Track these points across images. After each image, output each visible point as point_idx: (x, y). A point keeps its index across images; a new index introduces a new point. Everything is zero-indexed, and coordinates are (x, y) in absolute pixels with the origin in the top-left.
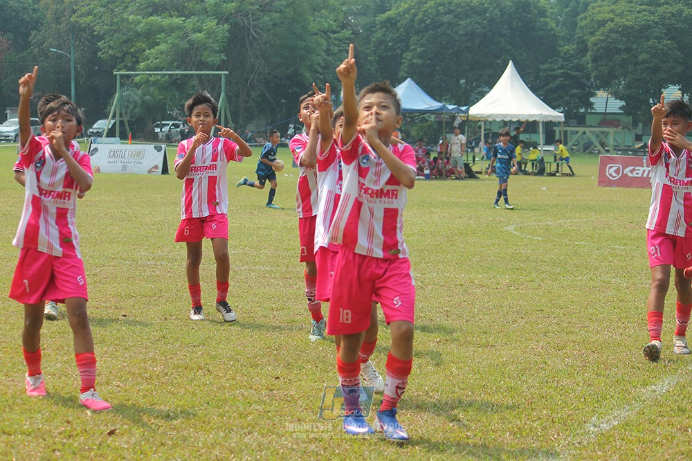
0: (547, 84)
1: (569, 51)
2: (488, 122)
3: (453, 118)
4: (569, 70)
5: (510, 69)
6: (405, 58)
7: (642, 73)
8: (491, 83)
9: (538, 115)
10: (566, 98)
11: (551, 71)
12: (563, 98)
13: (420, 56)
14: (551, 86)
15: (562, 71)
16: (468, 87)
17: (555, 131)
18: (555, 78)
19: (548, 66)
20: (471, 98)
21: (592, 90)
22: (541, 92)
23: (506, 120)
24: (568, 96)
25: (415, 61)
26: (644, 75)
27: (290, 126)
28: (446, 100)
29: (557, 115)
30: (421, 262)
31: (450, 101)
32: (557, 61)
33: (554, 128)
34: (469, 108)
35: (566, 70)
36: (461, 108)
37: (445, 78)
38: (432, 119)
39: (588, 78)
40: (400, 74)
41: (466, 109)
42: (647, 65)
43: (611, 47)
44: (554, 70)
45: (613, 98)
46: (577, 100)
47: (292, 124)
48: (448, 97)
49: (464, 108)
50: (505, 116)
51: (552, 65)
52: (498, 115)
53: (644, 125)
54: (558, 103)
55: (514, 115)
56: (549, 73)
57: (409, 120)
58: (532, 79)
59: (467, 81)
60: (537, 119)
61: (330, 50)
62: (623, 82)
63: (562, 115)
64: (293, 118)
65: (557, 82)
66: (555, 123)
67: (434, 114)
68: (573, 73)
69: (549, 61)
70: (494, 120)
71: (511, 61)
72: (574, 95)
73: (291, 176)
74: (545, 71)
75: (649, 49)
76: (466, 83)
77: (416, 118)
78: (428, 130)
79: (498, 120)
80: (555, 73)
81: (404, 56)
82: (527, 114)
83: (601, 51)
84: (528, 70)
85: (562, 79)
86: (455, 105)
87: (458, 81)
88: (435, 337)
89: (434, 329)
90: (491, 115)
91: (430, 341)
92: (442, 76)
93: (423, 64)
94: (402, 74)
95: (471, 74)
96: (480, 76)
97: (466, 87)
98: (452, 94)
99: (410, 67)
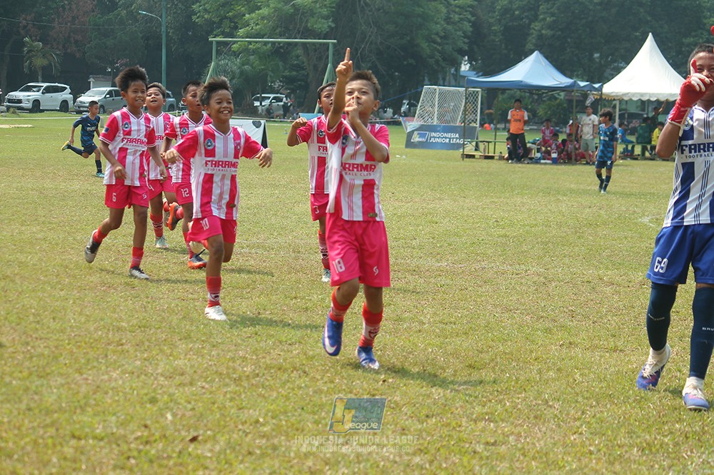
2: (623, 101)
3: (585, 96)
5: (650, 42)
6: (534, 29)
8: (628, 58)
13: (550, 27)
16: (603, 62)
20: (606, 75)
22: (683, 69)
23: (644, 99)
25: (544, 32)
27: (404, 101)
28: (577, 76)
30: (545, 256)
31: (582, 77)
34: (602, 85)
36: (594, 85)
37: (577, 52)
38: (562, 97)
40: (527, 47)
41: (599, 87)
47: (406, 99)
48: (579, 73)
49: (597, 86)
50: (642, 95)
52: (634, 94)
55: (653, 94)
57: (536, 97)
58: (674, 54)
59: (601, 55)
61: (450, 18)
64: (408, 93)
67: (564, 91)
69: (693, 34)
70: (631, 99)
71: (650, 34)
73: (404, 157)
76: (601, 57)
77: (544, 95)
78: (557, 109)
79: (635, 99)
81: (532, 26)
82: (668, 92)
84: (670, 45)
86: (587, 81)
87: (591, 55)
88: (558, 339)
89: (557, 330)
90: (628, 94)
91: (552, 344)
92: (574, 50)
93: (553, 36)
94: (529, 45)
95: (606, 47)
96: (616, 49)
97: (600, 62)
98: (585, 69)
99: (538, 39)
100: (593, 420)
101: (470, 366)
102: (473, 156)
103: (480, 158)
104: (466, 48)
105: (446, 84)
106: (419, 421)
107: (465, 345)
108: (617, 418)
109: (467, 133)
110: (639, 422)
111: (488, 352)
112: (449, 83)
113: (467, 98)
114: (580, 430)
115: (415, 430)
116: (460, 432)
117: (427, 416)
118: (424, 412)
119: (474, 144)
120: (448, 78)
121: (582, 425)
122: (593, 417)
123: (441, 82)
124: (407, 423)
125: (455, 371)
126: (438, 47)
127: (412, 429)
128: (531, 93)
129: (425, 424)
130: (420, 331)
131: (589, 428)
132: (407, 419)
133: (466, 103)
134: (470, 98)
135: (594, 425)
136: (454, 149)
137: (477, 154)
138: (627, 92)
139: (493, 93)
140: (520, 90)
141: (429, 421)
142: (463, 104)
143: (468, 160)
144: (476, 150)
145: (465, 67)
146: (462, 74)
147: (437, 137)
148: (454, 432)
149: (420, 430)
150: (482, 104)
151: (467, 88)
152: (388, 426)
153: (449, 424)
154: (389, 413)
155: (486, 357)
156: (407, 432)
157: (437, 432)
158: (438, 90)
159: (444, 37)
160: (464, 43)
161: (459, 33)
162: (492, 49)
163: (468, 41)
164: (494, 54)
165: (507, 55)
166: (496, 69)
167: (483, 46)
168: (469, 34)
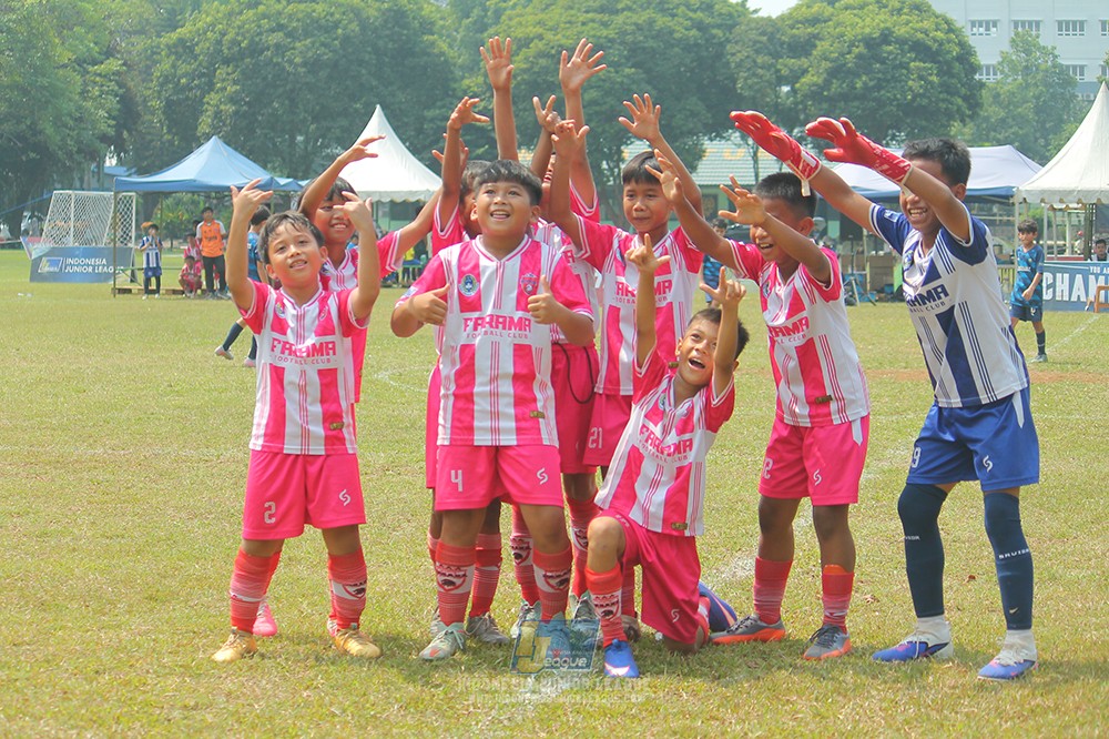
1: (470, 87)
3: (287, 199)
5: (378, 119)
6: (208, 103)
9: (422, 192)
13: (232, 100)
16: (309, 148)
19: (438, 112)
20: (314, 166)
22: (427, 154)
25: (222, 107)
27: (25, 214)
28: (274, 169)
31: (281, 171)
32: (451, 104)
36: (300, 183)
37: (272, 134)
40: (199, 128)
42: (597, 108)
43: (539, 80)
47: (28, 211)
48: (276, 165)
51: (444, 110)
55: (385, 192)
56: (439, 123)
58: (412, 133)
59: (306, 138)
60: (422, 198)
61: (88, 91)
64: (30, 201)
69: (439, 104)
71: (378, 106)
73: (29, 295)
74: (432, 120)
75: (601, 83)
76: (306, 141)
81: (205, 100)
82: (405, 189)
83: (523, 87)
84: (406, 120)
86: (288, 177)
87: (293, 138)
92: (267, 131)
93: (236, 113)
94: (203, 128)
95: (313, 127)
96: (329, 129)
97: (306, 148)
98: (284, 159)
99: (215, 117)
101: (151, 598)
102: (129, 291)
103: (139, 293)
104: (111, 132)
105: (85, 186)
106: (86, 679)
107: (140, 567)
109: (119, 256)
111: (173, 576)
112: (89, 184)
113: (116, 207)
114: (315, 683)
115: (83, 692)
116: (144, 692)
117: (97, 672)
118: (93, 666)
119: (129, 272)
120: (86, 178)
121: (315, 676)
122: (332, 663)
123: (78, 184)
124: (69, 682)
125: (131, 606)
126: (71, 133)
127: (77, 692)
128: (208, 197)
129: (94, 683)
130: (74, 550)
131: (327, 679)
132: (69, 678)
133: (115, 214)
134: (121, 207)
135: (334, 675)
136: (100, 281)
137: (133, 287)
139: (152, 198)
140: (193, 193)
141: (100, 679)
142: (111, 215)
143: (121, 296)
144: (132, 281)
145: (111, 162)
146: (106, 171)
147: (76, 265)
148: (137, 693)
149: (88, 692)
150: (137, 214)
151: (116, 193)
154: (42, 670)
156: (70, 696)
157: (112, 693)
158: (73, 197)
159: (80, 120)
160: (109, 126)
161: (102, 113)
162: (149, 134)
163: (114, 122)
164: (152, 141)
165: (171, 143)
166: (157, 163)
167: (136, 130)
168: (115, 113)
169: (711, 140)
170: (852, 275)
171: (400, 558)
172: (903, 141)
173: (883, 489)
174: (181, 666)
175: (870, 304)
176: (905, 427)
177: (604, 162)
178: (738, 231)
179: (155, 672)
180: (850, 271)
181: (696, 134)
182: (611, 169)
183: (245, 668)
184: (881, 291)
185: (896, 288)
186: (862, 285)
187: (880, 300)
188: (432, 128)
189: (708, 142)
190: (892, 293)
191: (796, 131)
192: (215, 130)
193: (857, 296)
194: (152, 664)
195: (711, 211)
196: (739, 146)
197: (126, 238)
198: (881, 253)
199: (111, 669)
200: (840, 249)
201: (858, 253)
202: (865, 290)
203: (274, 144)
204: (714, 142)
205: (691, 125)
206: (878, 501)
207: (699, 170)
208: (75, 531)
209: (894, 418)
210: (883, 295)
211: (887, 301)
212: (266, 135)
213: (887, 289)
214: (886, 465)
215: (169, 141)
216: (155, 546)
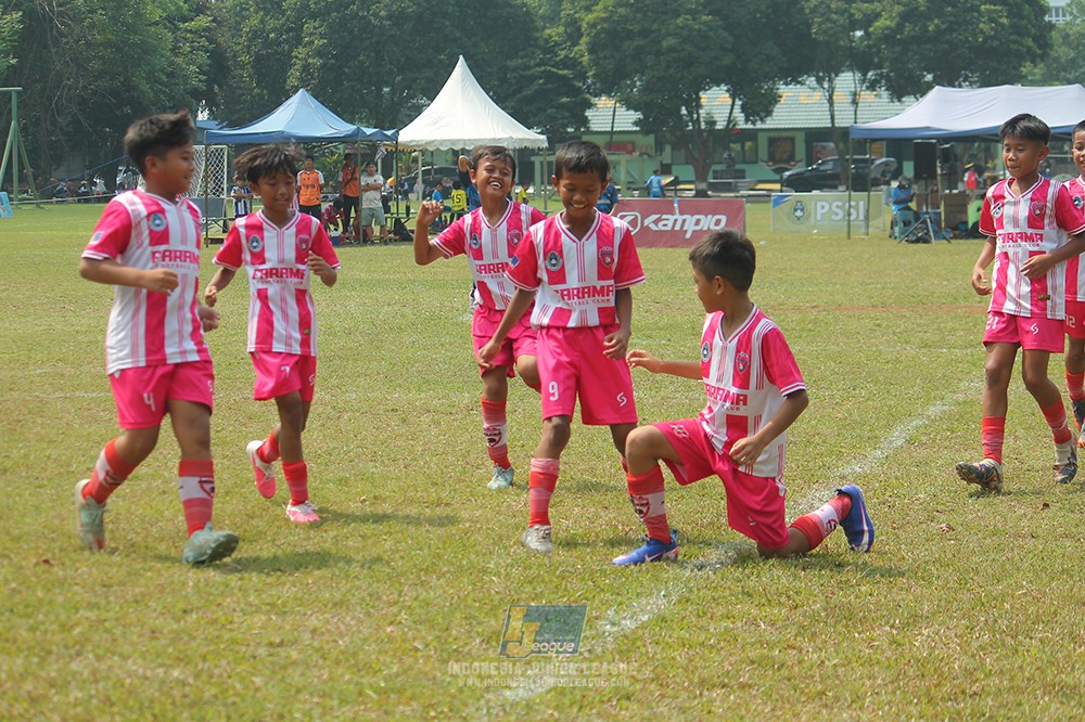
0: (520, 90)
1: (551, 36)
2: (427, 153)
3: (374, 148)
4: (553, 66)
5: (461, 69)
6: (296, 57)
7: (668, 67)
8: (432, 92)
9: (506, 139)
10: (549, 111)
11: (524, 70)
12: (545, 111)
13: (320, 53)
14: (527, 92)
15: (543, 68)
16: (396, 99)
17: (533, 163)
18: (531, 79)
19: (520, 61)
20: (401, 116)
21: (588, 96)
22: (511, 103)
23: (456, 148)
24: (552, 107)
25: (310, 61)
26: (671, 71)
27: (120, 168)
28: (361, 120)
29: (534, 137)
31: (368, 122)
32: (534, 53)
33: (533, 159)
34: (397, 132)
35: (548, 68)
36: (386, 133)
37: (359, 86)
38: (341, 151)
39: (583, 77)
40: (289, 82)
41: (394, 134)
42: (676, 55)
43: (618, 28)
44: (529, 68)
45: (624, 108)
46: (567, 114)
47: (123, 165)
48: (364, 115)
49: (389, 133)
50: (454, 142)
51: (526, 60)
52: (442, 142)
53: (673, 149)
54: (537, 119)
55: (469, 140)
56: (521, 72)
58: (496, 83)
59: (393, 89)
60: (505, 145)
61: (179, 48)
62: (638, 83)
63: (544, 137)
65: (535, 87)
66: (533, 150)
67: (343, 142)
68: (561, 72)
69: (521, 54)
70: (438, 149)
71: (461, 57)
72: (562, 106)
74: (515, 70)
75: (679, 30)
76: (393, 92)
77: (316, 149)
78: (335, 168)
79: (443, 148)
80: (531, 72)
81: (293, 54)
82: (489, 137)
83: (603, 35)
84: (488, 70)
85: (541, 81)
86: (375, 127)
87: (379, 90)
88: (357, 493)
89: (356, 481)
90: (433, 142)
91: (350, 500)
92: (354, 83)
93: (323, 66)
94: (292, 81)
95: (398, 78)
96: (414, 80)
97: (392, 99)
98: (371, 110)
99: (303, 71)
100: (416, 604)
104: (204, 87)
106: (173, 618)
108: (449, 599)
109: (210, 207)
110: (480, 602)
111: (261, 516)
113: (207, 160)
114: (398, 618)
115: (171, 631)
116: (231, 630)
117: (185, 612)
118: (181, 605)
119: (221, 223)
121: (400, 611)
122: (415, 599)
124: (157, 622)
126: (164, 89)
127: (165, 631)
129: (182, 622)
130: (164, 492)
131: (411, 615)
132: (157, 618)
133: (207, 166)
134: (213, 159)
135: (418, 610)
138: (433, 139)
141: (188, 618)
142: (203, 168)
143: (213, 246)
145: (203, 116)
146: (199, 125)
148: (224, 632)
149: (176, 631)
150: (229, 166)
151: (208, 145)
152: (132, 628)
153: (214, 622)
154: (131, 610)
155: (261, 524)
156: (158, 635)
157: (200, 632)
159: (171, 75)
160: (200, 81)
161: (192, 68)
162: (240, 88)
163: (205, 77)
164: (242, 95)
165: (261, 97)
166: (247, 116)
167: (227, 85)
168: (206, 68)
169: (786, 84)
170: (927, 213)
171: (483, 495)
172: (975, 82)
173: (957, 420)
174: (268, 604)
175: (945, 241)
176: (979, 359)
177: (683, 108)
178: (813, 173)
179: (242, 610)
180: (925, 209)
181: (771, 79)
182: (690, 114)
183: (330, 605)
184: (955, 228)
185: (970, 225)
186: (936, 222)
187: (955, 237)
188: (515, 78)
189: (783, 86)
190: (967, 230)
191: (870, 74)
192: (304, 83)
193: (932, 234)
194: (238, 603)
195: (788, 153)
196: (814, 89)
197: (218, 189)
198: (955, 191)
199: (199, 608)
200: (915, 188)
201: (932, 191)
202: (940, 227)
203: (362, 96)
204: (790, 86)
205: (767, 69)
206: (953, 432)
207: (774, 114)
208: (166, 474)
209: (969, 351)
210: (957, 232)
211: (961, 238)
212: (353, 87)
213: (962, 227)
214: (961, 397)
215: (259, 95)
216: (243, 487)
